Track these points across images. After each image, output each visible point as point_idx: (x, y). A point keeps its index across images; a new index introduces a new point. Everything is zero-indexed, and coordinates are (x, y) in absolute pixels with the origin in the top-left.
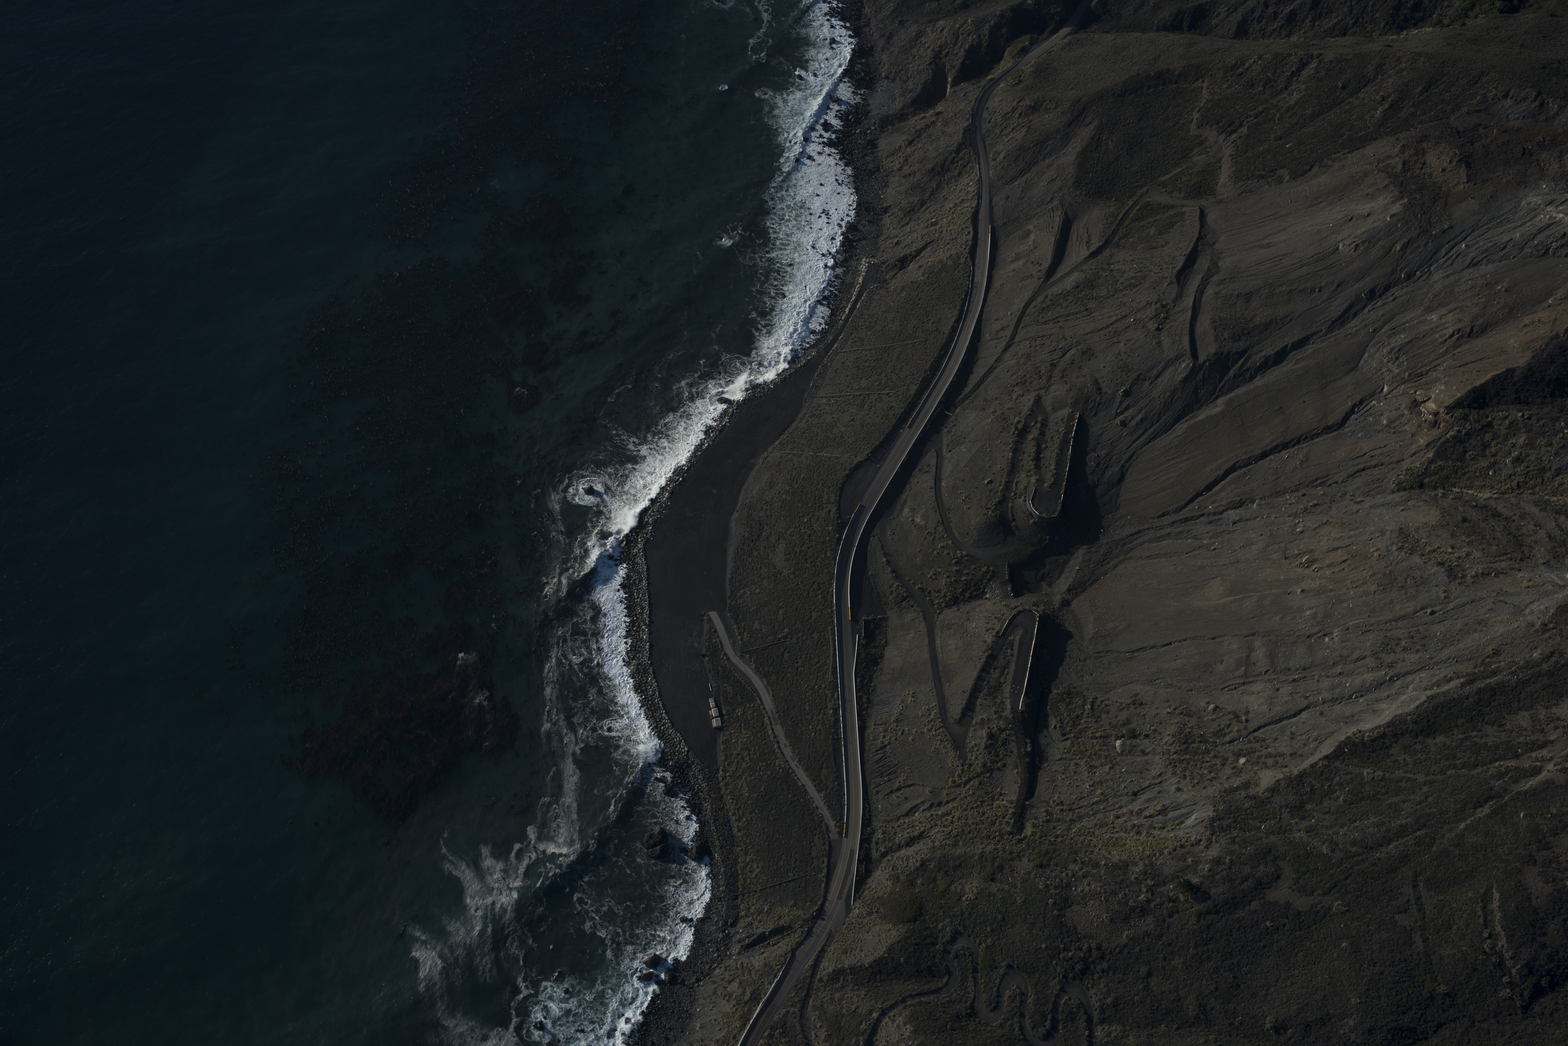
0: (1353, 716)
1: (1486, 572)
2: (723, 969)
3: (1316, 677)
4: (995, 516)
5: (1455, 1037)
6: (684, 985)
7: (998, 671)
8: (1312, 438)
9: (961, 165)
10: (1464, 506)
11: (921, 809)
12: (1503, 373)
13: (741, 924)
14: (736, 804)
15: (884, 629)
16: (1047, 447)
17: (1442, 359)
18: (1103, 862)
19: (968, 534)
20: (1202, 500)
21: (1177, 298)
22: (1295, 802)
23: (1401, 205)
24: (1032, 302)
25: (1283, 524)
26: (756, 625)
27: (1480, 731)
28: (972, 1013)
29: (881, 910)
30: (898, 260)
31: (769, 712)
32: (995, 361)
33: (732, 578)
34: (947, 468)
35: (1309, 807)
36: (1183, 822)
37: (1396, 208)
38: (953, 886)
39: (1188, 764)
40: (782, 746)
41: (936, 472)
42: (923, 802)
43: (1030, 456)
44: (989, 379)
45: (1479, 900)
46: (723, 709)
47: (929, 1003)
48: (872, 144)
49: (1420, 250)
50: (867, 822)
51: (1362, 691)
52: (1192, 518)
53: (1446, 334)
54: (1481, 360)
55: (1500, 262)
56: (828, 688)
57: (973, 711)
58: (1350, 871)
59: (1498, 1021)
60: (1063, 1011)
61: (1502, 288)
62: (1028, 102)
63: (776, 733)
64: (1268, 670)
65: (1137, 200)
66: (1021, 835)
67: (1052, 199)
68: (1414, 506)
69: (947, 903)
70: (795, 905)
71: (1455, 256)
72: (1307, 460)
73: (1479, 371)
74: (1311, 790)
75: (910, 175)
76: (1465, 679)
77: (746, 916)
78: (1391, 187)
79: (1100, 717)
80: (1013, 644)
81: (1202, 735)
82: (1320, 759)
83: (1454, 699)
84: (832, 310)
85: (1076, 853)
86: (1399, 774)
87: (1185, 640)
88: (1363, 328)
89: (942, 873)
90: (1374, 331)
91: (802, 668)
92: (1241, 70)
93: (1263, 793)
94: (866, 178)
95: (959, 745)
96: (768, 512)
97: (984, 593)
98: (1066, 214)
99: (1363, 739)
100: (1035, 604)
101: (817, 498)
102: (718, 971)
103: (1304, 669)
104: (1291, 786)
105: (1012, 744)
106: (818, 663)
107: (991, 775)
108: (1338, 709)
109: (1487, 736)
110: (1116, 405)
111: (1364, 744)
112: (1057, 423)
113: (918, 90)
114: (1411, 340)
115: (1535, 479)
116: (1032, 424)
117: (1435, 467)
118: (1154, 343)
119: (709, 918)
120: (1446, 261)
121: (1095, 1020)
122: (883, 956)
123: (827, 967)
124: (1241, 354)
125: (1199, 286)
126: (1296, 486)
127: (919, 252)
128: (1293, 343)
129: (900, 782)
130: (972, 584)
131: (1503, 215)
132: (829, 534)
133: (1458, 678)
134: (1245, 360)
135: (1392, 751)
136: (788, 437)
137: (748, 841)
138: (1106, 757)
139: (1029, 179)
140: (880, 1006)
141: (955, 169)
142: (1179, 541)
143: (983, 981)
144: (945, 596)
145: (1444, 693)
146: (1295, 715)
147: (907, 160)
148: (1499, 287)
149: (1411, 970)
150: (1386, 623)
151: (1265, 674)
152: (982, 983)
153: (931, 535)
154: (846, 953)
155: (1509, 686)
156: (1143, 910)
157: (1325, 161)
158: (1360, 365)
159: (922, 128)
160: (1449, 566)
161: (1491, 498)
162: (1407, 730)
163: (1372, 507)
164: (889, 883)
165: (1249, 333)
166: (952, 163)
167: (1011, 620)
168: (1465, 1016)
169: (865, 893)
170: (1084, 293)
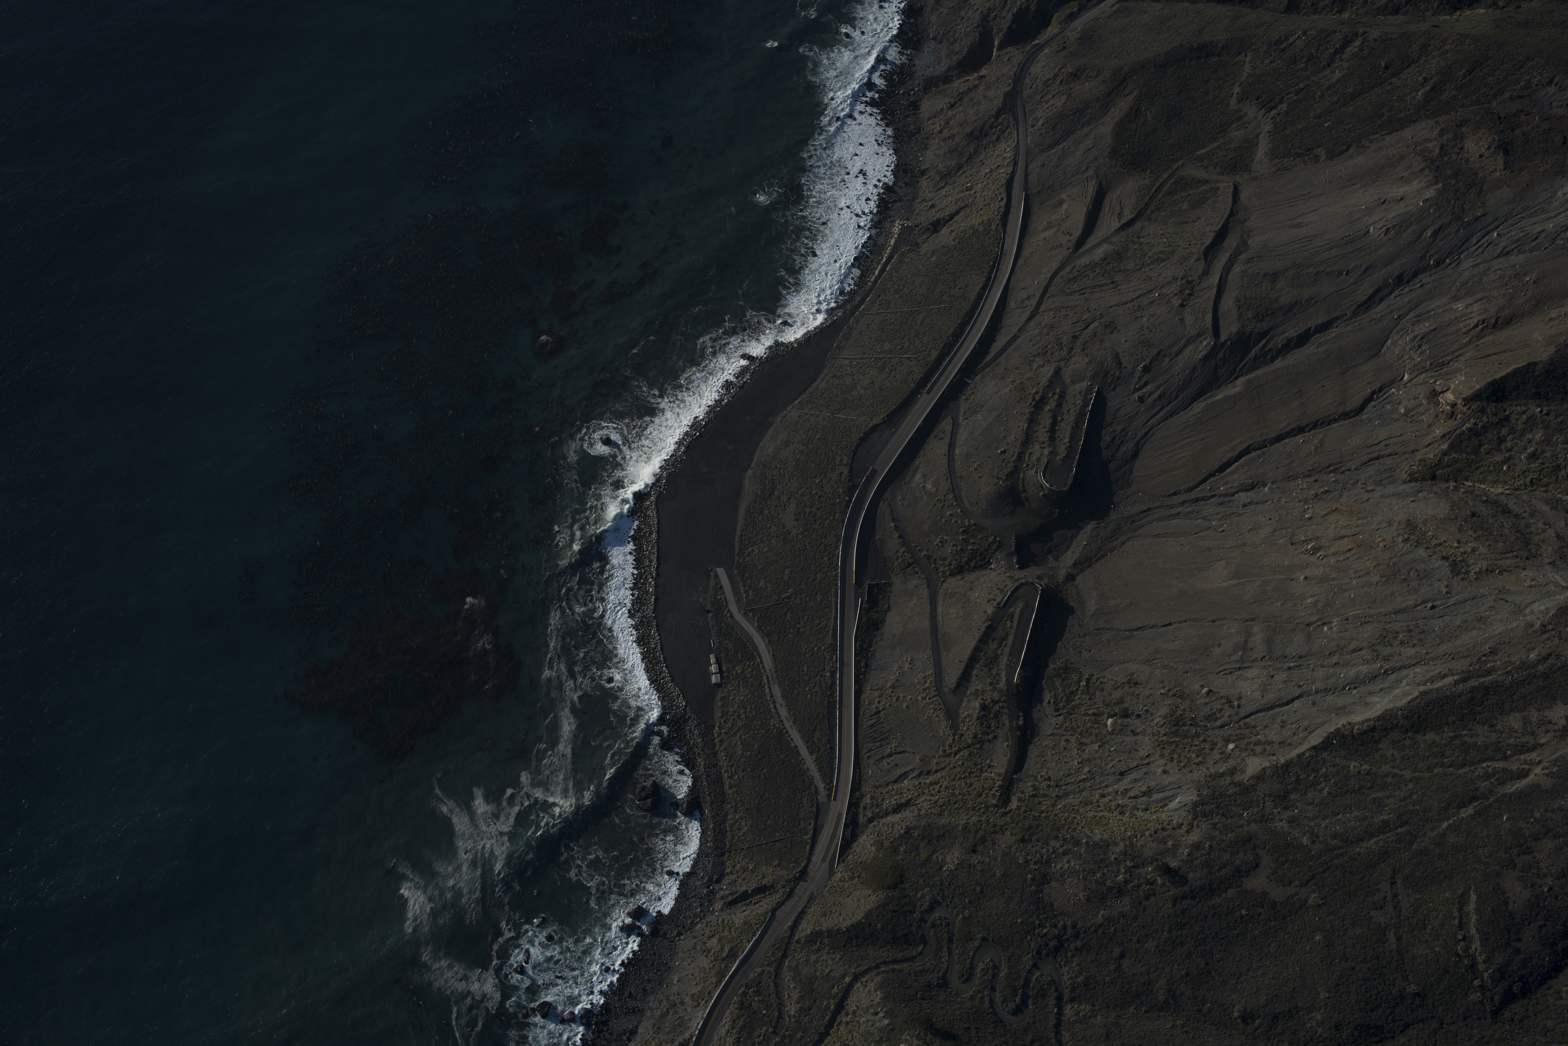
0: (1344, 708)
1: (1490, 569)
2: (704, 925)
3: (1311, 666)
4: (1006, 486)
5: (1422, 1038)
6: (666, 938)
7: (996, 642)
8: (1329, 424)
9: (1000, 130)
10: (1475, 500)
11: (910, 776)
12: (1524, 366)
13: (726, 880)
14: (730, 761)
15: (888, 594)
16: (1063, 419)
17: (1465, 349)
18: (1084, 841)
19: (977, 503)
20: (1214, 481)
21: (1203, 274)
22: (1280, 791)
23: (1435, 190)
24: (1060, 272)
25: (1293, 509)
26: (762, 582)
27: (1471, 730)
28: (944, 983)
29: (863, 875)
30: (931, 224)
31: (768, 671)
32: (1019, 330)
33: (742, 535)
34: (962, 436)
35: (1293, 797)
36: (1166, 805)
37: (1430, 193)
38: (935, 856)
39: (1177, 746)
40: (778, 706)
41: (951, 439)
42: (912, 770)
43: (1045, 427)
44: (1011, 348)
45: (1456, 902)
46: (723, 666)
47: (902, 970)
48: (915, 106)
49: (1451, 237)
50: (857, 786)
51: (1355, 683)
52: (1203, 499)
53: (1470, 324)
54: (1503, 352)
55: (1530, 252)
56: (827, 650)
57: (969, 681)
58: (1329, 864)
59: (1467, 1025)
60: (1034, 987)
61: (1531, 279)
62: (1070, 69)
63: (773, 692)
64: (1265, 657)
65: (1172, 173)
66: (1006, 809)
67: (1087, 168)
68: (1424, 498)
69: (928, 872)
70: (779, 865)
71: (1486, 244)
72: (1321, 446)
73: (1500, 364)
74: (1297, 780)
75: (949, 138)
76: (1459, 676)
77: (732, 873)
78: (1427, 172)
79: (1094, 694)
80: (1013, 616)
81: (1193, 718)
82: (1308, 750)
83: (1447, 696)
84: (862, 271)
85: (1059, 830)
86: (1386, 769)
87: (1186, 621)
88: (1388, 314)
89: (925, 841)
90: (1399, 317)
91: (803, 630)
92: (1284, 45)
93: (1248, 781)
94: (907, 139)
95: (952, 715)
96: (782, 471)
97: (990, 563)
98: (1100, 184)
99: (1352, 732)
100: (1039, 578)
101: (830, 460)
102: (699, 926)
103: (1301, 657)
104: (1277, 775)
105: (1005, 716)
106: (819, 624)
107: (982, 746)
108: (1330, 699)
109: (1477, 735)
110: (1135, 381)
111: (1353, 737)
112: (1074, 396)
113: (964, 53)
114: (1435, 329)
115: (1549, 476)
116: (1050, 395)
117: (1449, 459)
118: (1176, 319)
119: (695, 873)
120: (1477, 249)
121: (1066, 998)
122: (860, 921)
123: (806, 928)
124: (1263, 335)
125: (1226, 264)
126: (1309, 471)
127: (952, 216)
128: (1316, 326)
129: (891, 749)
130: (978, 554)
131: (1538, 204)
132: (839, 496)
133: (1452, 675)
134: (1267, 341)
135: (1381, 746)
136: (808, 396)
137: (738, 799)
138: (1097, 735)
139: (1066, 147)
140: (853, 971)
141: (994, 134)
142: (1188, 521)
143: (957, 952)
144: (950, 564)
145: (1437, 689)
146: (1287, 704)
147: (947, 123)
148: (1528, 279)
149: (1382, 968)
150: (1386, 615)
151: (1261, 660)
152: (956, 954)
153: (941, 502)
154: (826, 916)
155: (1503, 686)
156: (1121, 891)
157: (1363, 141)
158: (1382, 351)
159: (964, 92)
160: (1454, 561)
161: (1502, 493)
162: (1397, 725)
163: (1382, 497)
164: (874, 848)
165: (1272, 314)
166: (991, 127)
167: (1013, 592)
168: (1433, 1017)
169: (849, 858)
170: (1111, 265)
